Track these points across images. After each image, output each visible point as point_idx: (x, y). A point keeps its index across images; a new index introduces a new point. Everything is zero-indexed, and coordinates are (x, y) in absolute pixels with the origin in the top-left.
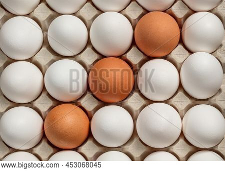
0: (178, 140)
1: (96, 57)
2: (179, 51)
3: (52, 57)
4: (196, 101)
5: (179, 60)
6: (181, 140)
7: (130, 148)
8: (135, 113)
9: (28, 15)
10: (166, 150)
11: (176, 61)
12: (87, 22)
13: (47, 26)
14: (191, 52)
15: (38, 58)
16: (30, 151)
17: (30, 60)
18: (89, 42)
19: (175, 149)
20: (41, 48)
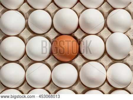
0: (104, 83)
1: (56, 34)
2: (105, 32)
3: (31, 34)
4: (115, 61)
5: (105, 37)
6: (106, 84)
7: (76, 88)
8: (79, 68)
9: (17, 10)
10: (97, 89)
11: (104, 37)
12: (51, 14)
13: (28, 16)
14: (112, 32)
15: (22, 35)
16: (17, 89)
17: (17, 36)
18: (52, 26)
19: (102, 88)
20: (24, 29)
